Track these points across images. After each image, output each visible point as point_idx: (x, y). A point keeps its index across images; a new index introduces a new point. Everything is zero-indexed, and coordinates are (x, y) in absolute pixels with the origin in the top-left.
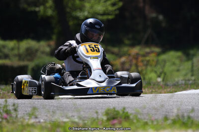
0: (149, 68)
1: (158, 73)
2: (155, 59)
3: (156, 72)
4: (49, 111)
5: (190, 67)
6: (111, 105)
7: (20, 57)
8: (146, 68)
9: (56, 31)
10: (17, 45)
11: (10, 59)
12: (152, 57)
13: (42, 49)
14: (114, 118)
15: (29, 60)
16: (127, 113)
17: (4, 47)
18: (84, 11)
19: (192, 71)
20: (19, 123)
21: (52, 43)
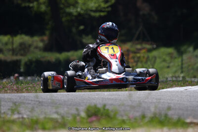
2: (146, 56)
5: (180, 64)
7: (13, 51)
8: (137, 65)
9: (49, 27)
10: (11, 40)
11: (3, 54)
12: (142, 54)
13: (35, 44)
15: (22, 55)
18: (77, 8)
19: (182, 68)
20: (2, 119)
21: (45, 38)
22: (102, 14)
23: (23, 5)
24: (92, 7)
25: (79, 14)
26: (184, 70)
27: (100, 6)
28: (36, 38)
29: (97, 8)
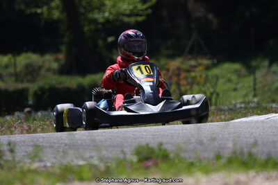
0: (195, 88)
1: (208, 94)
2: (204, 76)
3: (205, 93)
4: (58, 151)
5: (252, 84)
6: (143, 140)
7: (17, 77)
8: (191, 88)
9: (66, 40)
10: (13, 61)
11: (3, 81)
12: (198, 73)
13: (47, 65)
14: (147, 159)
15: (29, 81)
16: (166, 150)
18: (104, 12)
19: (255, 89)
20: (18, 169)
21: (61, 56)
22: (140, 19)
23: (28, 11)
24: (125, 10)
25: (108, 21)
26: (257, 92)
27: (136, 7)
28: (48, 57)
29: (131, 11)
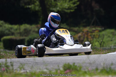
0: (95, 39)
1: (100, 42)
2: (98, 34)
3: (99, 42)
7: (21, 34)
8: (93, 40)
9: (41, 19)
10: (19, 27)
11: (15, 36)
12: (96, 33)
13: (33, 29)
15: (26, 36)
16: (76, 66)
17: (11, 28)
18: (57, 7)
20: (14, 73)
21: (39, 26)
22: (72, 11)
23: (25, 7)
24: (66, 7)
25: (59, 11)
27: (70, 6)
28: (34, 26)
